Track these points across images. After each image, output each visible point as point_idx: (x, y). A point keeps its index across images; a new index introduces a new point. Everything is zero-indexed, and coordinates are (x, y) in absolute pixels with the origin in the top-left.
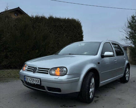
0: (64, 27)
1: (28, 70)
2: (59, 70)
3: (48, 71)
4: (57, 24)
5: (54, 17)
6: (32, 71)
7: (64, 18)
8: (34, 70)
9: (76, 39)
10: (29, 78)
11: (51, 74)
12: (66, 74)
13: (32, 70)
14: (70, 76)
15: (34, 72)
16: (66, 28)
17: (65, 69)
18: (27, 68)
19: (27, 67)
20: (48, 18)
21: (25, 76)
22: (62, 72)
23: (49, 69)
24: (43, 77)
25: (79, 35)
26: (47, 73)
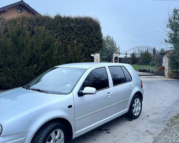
5: (63, 16)
9: (93, 46)
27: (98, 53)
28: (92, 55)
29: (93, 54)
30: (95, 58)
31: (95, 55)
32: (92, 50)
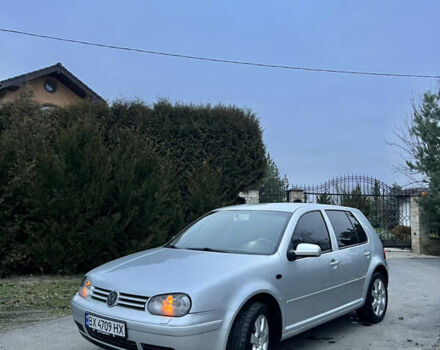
0: (205, 135)
1: (93, 297)
2: (171, 302)
3: (144, 303)
4: (181, 128)
5: (173, 105)
6: (104, 301)
7: (205, 106)
8: (110, 298)
9: (244, 173)
10: (98, 319)
11: (153, 313)
12: (188, 313)
13: (106, 299)
14: (197, 318)
15: (111, 304)
16: (212, 137)
17: (185, 299)
18: (91, 293)
19: (93, 288)
20: (152, 108)
21: (86, 314)
22: (179, 305)
23: (147, 298)
24: (132, 318)
25: (253, 158)
26: (143, 309)
27: (255, 189)
28: (241, 195)
29: (244, 192)
30: (247, 202)
31: (247, 194)
32: (242, 182)
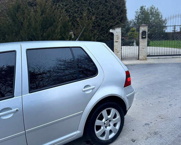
27: (119, 27)
28: (111, 31)
29: (112, 29)
30: (114, 35)
31: (114, 30)
32: (111, 24)
